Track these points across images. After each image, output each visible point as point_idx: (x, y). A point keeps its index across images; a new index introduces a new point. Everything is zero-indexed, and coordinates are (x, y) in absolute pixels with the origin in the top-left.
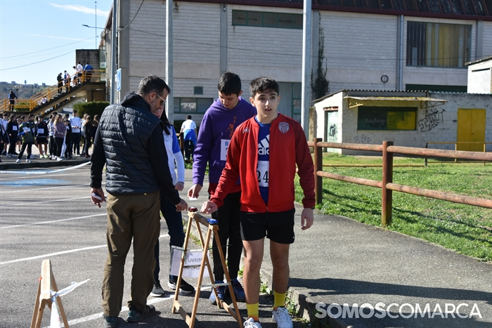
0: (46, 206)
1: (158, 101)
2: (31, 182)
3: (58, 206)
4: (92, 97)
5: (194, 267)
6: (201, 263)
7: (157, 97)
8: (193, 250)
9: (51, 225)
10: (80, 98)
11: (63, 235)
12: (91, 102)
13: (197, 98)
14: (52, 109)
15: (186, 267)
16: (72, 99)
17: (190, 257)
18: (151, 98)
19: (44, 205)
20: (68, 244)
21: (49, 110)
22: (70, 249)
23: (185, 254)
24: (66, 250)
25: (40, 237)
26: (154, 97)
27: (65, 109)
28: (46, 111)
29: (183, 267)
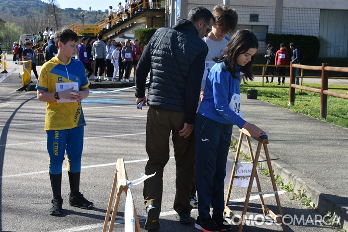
0: (111, 123)
1: (205, 29)
2: (97, 101)
3: (121, 123)
4: (152, 23)
5: (243, 177)
6: (250, 174)
7: (205, 26)
8: (243, 162)
9: (115, 138)
10: (140, 24)
11: (127, 147)
12: (151, 28)
13: (252, 26)
14: (114, 34)
15: (236, 177)
16: (133, 25)
17: (240, 168)
18: (200, 25)
19: (109, 121)
20: (131, 155)
21: (111, 35)
22: (132, 160)
23: (236, 165)
24: (129, 160)
25: (106, 149)
26: (202, 25)
27: (126, 35)
28: (109, 36)
29: (234, 177)
